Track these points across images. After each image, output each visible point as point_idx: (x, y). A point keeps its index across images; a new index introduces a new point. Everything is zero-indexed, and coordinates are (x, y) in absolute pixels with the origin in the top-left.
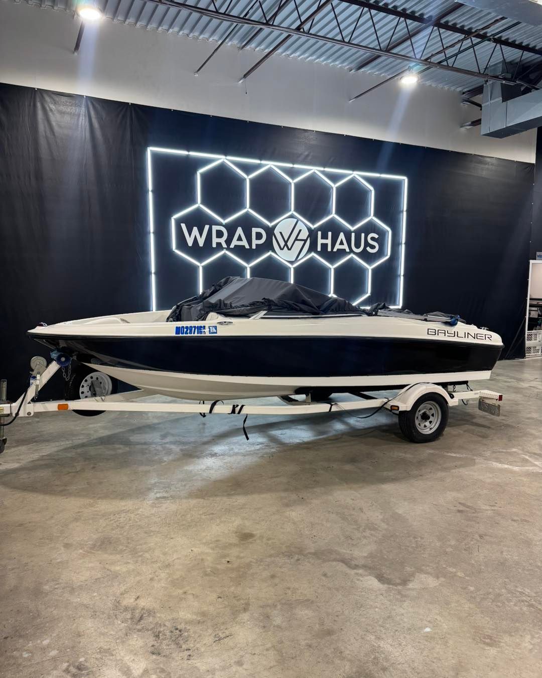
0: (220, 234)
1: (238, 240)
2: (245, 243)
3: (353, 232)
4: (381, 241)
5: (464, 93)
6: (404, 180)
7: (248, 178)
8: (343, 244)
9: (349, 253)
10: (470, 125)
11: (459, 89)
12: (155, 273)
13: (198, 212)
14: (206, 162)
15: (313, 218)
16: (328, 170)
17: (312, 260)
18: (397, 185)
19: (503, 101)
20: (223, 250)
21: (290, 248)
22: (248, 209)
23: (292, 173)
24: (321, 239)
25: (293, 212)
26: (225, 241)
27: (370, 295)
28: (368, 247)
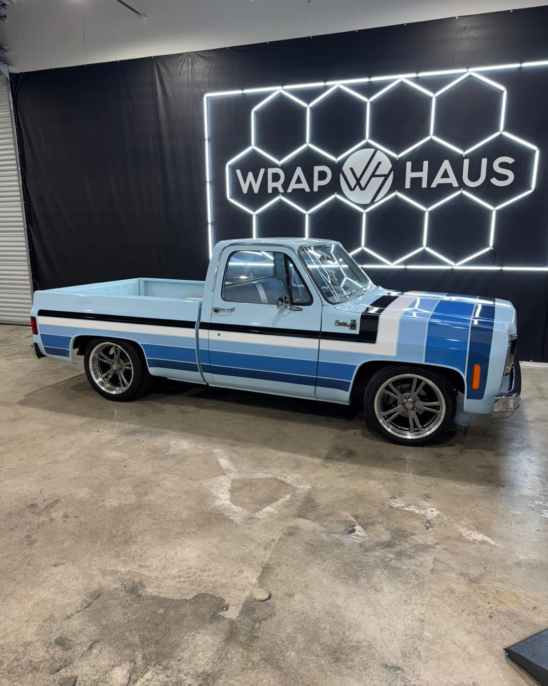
1: (296, 183)
3: (465, 158)
4: (519, 167)
8: (448, 177)
9: (458, 188)
12: (212, 224)
14: (262, 97)
16: (424, 74)
17: (395, 201)
20: (279, 195)
21: (363, 187)
22: (308, 144)
23: (368, 90)
24: (412, 172)
25: (367, 139)
26: (282, 185)
27: (492, 249)
28: (494, 178)
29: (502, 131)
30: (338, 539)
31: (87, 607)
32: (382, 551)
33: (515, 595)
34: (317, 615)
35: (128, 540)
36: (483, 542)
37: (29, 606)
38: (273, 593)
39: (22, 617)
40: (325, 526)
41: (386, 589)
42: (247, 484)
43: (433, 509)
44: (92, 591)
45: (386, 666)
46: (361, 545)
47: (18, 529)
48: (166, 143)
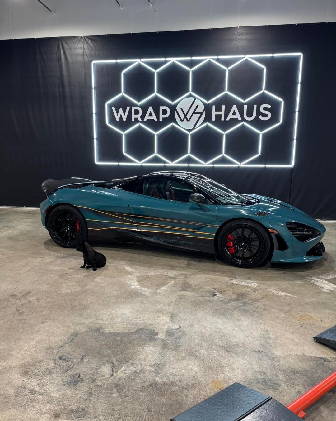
1: (149, 116)
3: (245, 104)
6: (300, 55)
8: (236, 115)
9: (241, 121)
12: (96, 139)
14: (128, 65)
15: (208, 97)
17: (206, 128)
18: (293, 62)
20: (139, 123)
21: (188, 119)
22: (156, 93)
23: (191, 64)
24: (216, 111)
25: (190, 92)
26: (140, 117)
27: (260, 155)
28: (260, 116)
29: (264, 90)
30: (208, 299)
31: (71, 341)
32: (234, 302)
33: (310, 316)
34: (210, 333)
35: (85, 307)
36: (286, 296)
37: (33, 343)
38: (181, 325)
39: (31, 349)
40: (199, 294)
41: (243, 319)
42: (146, 278)
43: (254, 283)
44: (71, 333)
45: (255, 351)
46: (222, 301)
47: (9, 308)
48: (67, 90)
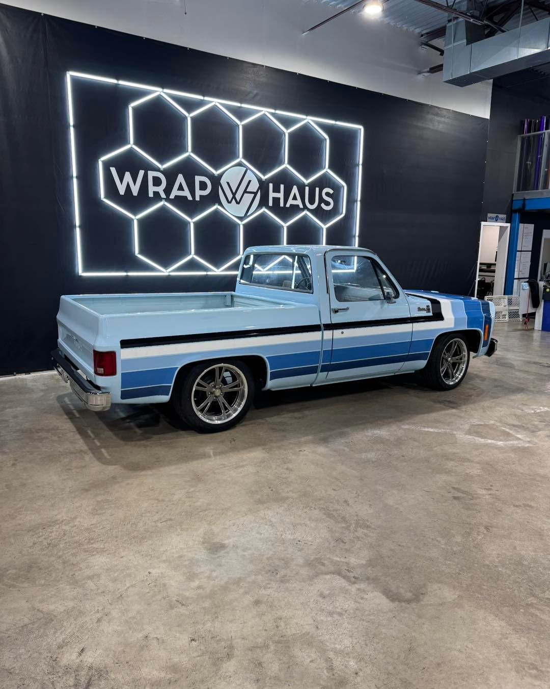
0: (157, 182)
1: (179, 189)
2: (186, 193)
3: (307, 186)
4: (336, 197)
5: (422, 36)
6: (360, 129)
7: (189, 116)
8: (296, 199)
9: (303, 210)
10: (428, 72)
11: (418, 30)
12: (80, 227)
13: (130, 153)
14: (140, 94)
15: (264, 169)
16: (279, 112)
17: (263, 216)
18: (353, 134)
19: (467, 45)
20: (162, 201)
21: (238, 200)
22: (190, 153)
23: (240, 114)
24: (273, 192)
25: (241, 158)
26: (164, 190)
28: (323, 203)
